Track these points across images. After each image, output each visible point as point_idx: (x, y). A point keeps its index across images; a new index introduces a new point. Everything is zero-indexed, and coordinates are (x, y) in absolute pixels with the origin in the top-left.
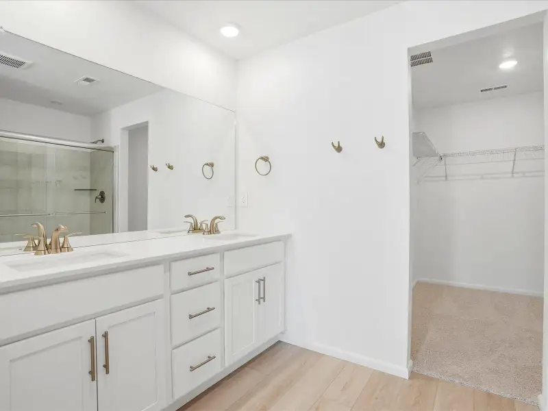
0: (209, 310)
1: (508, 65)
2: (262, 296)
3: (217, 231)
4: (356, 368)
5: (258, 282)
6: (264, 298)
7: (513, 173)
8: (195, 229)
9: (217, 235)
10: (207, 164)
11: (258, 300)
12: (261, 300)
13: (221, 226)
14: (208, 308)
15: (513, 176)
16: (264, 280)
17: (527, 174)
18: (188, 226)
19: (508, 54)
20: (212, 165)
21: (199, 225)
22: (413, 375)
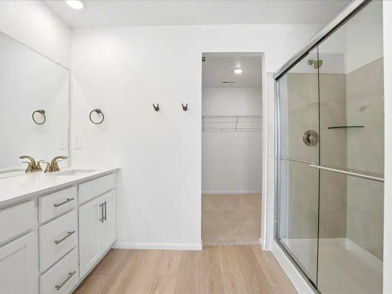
0: (70, 233)
1: (238, 72)
2: (104, 217)
3: (58, 169)
4: (171, 253)
5: (102, 206)
6: (105, 218)
7: (236, 129)
8: (34, 167)
9: (57, 172)
10: (39, 111)
11: (102, 220)
12: (104, 219)
13: (61, 164)
14: (69, 233)
15: (235, 131)
16: (105, 204)
17: (242, 130)
18: (26, 166)
19: (238, 66)
20: (43, 112)
21: (36, 164)
22: (204, 247)
